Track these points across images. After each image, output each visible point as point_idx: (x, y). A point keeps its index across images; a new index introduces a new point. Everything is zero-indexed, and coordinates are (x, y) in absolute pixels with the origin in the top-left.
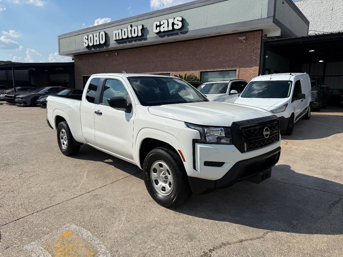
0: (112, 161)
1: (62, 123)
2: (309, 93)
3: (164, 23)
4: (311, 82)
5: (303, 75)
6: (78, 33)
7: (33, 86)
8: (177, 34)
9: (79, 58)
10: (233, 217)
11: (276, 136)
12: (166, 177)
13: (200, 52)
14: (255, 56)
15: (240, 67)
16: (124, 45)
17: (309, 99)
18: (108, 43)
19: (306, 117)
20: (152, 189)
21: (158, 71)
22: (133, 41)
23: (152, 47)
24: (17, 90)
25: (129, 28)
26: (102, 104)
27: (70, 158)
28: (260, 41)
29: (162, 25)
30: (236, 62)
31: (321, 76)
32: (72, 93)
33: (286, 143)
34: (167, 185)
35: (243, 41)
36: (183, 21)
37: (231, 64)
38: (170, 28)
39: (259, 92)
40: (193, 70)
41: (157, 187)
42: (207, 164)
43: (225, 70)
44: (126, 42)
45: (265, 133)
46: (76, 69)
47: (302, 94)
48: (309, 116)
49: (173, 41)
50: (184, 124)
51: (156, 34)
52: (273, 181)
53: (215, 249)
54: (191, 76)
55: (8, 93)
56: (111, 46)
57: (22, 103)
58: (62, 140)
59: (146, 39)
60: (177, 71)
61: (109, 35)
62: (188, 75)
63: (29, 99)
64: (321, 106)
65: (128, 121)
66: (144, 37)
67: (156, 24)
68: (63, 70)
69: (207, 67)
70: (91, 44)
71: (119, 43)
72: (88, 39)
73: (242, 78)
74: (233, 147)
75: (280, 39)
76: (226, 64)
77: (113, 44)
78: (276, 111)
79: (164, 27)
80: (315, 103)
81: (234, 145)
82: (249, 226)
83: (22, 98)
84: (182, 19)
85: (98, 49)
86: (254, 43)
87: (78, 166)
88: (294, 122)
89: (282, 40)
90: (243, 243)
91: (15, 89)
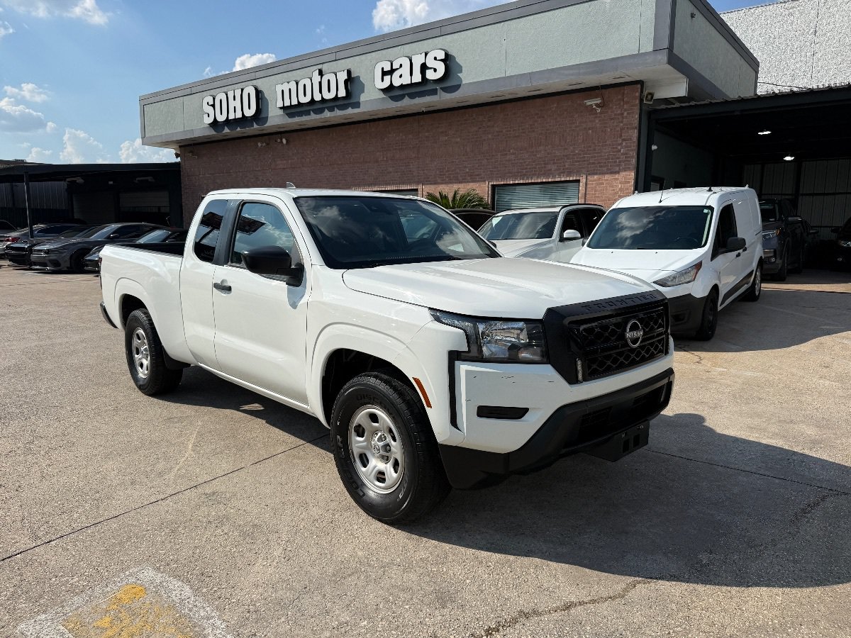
0: (262, 408)
1: (138, 313)
2: (756, 237)
3: (401, 66)
4: (761, 210)
5: (742, 191)
6: (191, 91)
7: (78, 221)
8: (434, 92)
9: (191, 152)
10: (552, 546)
11: (659, 341)
12: (387, 448)
13: (490, 136)
14: (626, 147)
15: (589, 174)
16: (304, 118)
17: (756, 251)
18: (263, 115)
19: (750, 296)
20: (352, 478)
21: (387, 184)
22: (326, 110)
23: (372, 124)
24: (36, 232)
25: (316, 78)
26: (230, 266)
27: (155, 400)
28: (637, 110)
29: (397, 69)
30: (579, 161)
31: (790, 195)
32: (173, 238)
33: (698, 360)
34: (388, 468)
35: (596, 110)
36: (448, 60)
37: (567, 166)
38: (417, 78)
39: (633, 234)
40: (473, 182)
41: (366, 473)
42: (486, 412)
43: (553, 180)
44: (308, 113)
45: (629, 335)
46: (185, 181)
47: (737, 239)
48: (757, 293)
49: (424, 110)
50: (427, 313)
51: (381, 93)
52: (659, 454)
53: (501, 628)
54: (469, 195)
55: (15, 240)
56: (270, 123)
57: (48, 263)
58: (136, 356)
59: (357, 105)
60: (435, 183)
61: (267, 94)
62: (461, 192)
63: (66, 255)
64: (789, 267)
65: (294, 306)
66: (352, 101)
67: (383, 69)
68: (153, 180)
69: (510, 173)
70: (221, 118)
71: (291, 115)
72: (213, 106)
73: (595, 201)
74: (548, 371)
75: (687, 104)
76: (554, 167)
77: (275, 117)
78: (672, 280)
79: (401, 76)
80: (773, 260)
81: (552, 365)
82: (590, 568)
83: (48, 252)
84: (447, 55)
85: (239, 129)
86: (623, 114)
87: (176, 420)
88: (719, 308)
89: (691, 106)
90: (573, 611)
91: (32, 231)
